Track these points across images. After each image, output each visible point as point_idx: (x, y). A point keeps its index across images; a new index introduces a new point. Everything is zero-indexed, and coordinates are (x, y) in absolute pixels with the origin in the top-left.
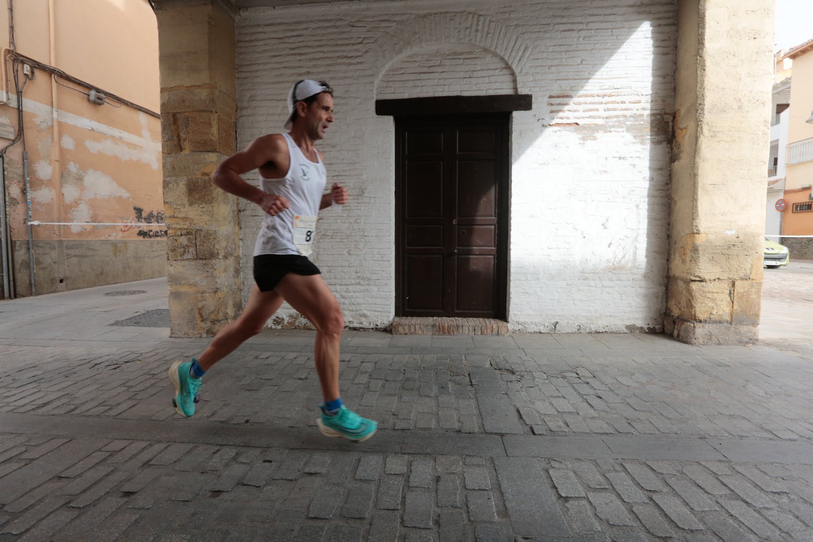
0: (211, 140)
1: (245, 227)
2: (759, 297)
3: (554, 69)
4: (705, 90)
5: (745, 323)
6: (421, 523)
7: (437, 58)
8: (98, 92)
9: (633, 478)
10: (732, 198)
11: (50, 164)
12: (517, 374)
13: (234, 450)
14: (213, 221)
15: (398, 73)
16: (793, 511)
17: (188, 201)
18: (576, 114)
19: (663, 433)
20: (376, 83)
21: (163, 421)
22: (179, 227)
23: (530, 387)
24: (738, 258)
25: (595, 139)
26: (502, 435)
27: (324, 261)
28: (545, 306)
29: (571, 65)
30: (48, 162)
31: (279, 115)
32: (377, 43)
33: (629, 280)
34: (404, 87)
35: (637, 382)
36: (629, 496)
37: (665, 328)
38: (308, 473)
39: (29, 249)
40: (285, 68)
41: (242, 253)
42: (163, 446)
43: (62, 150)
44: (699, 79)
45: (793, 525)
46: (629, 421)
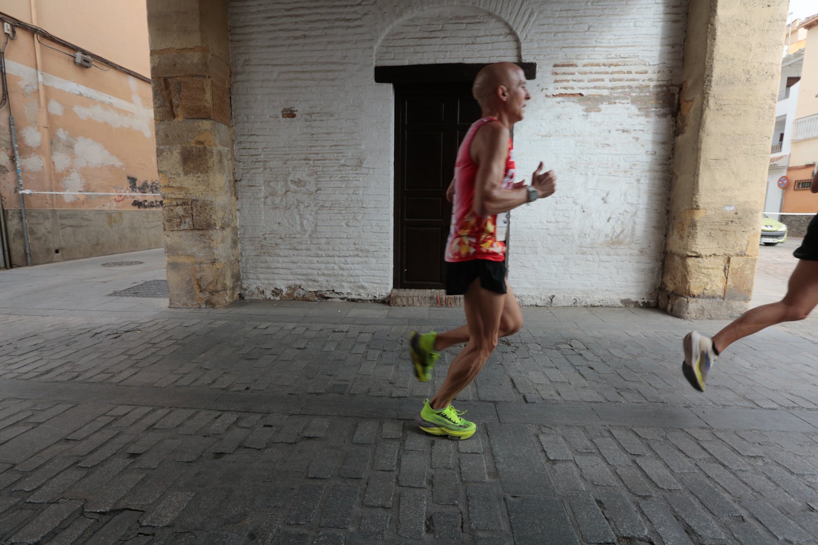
0: (205, 107)
1: (242, 198)
2: (753, 273)
3: (559, 35)
4: (714, 61)
5: (737, 299)
6: (415, 483)
7: (439, 23)
8: (85, 54)
9: (619, 443)
10: (733, 173)
11: (38, 130)
12: (512, 345)
13: (235, 415)
14: (210, 191)
15: (398, 37)
16: (766, 473)
17: (183, 170)
18: (581, 84)
19: (650, 402)
20: (375, 48)
21: (165, 387)
22: (175, 197)
23: (524, 358)
24: (735, 234)
25: (599, 110)
26: (495, 403)
27: (322, 232)
28: (541, 279)
29: (578, 32)
30: (36, 128)
31: (275, 81)
32: (377, 5)
33: (627, 255)
34: (405, 53)
35: (628, 354)
36: (614, 459)
37: (659, 303)
38: (307, 437)
39: (21, 219)
40: (281, 30)
41: (240, 224)
42: (165, 411)
43: (50, 117)
44: (708, 49)
45: (765, 485)
46: (619, 391)
